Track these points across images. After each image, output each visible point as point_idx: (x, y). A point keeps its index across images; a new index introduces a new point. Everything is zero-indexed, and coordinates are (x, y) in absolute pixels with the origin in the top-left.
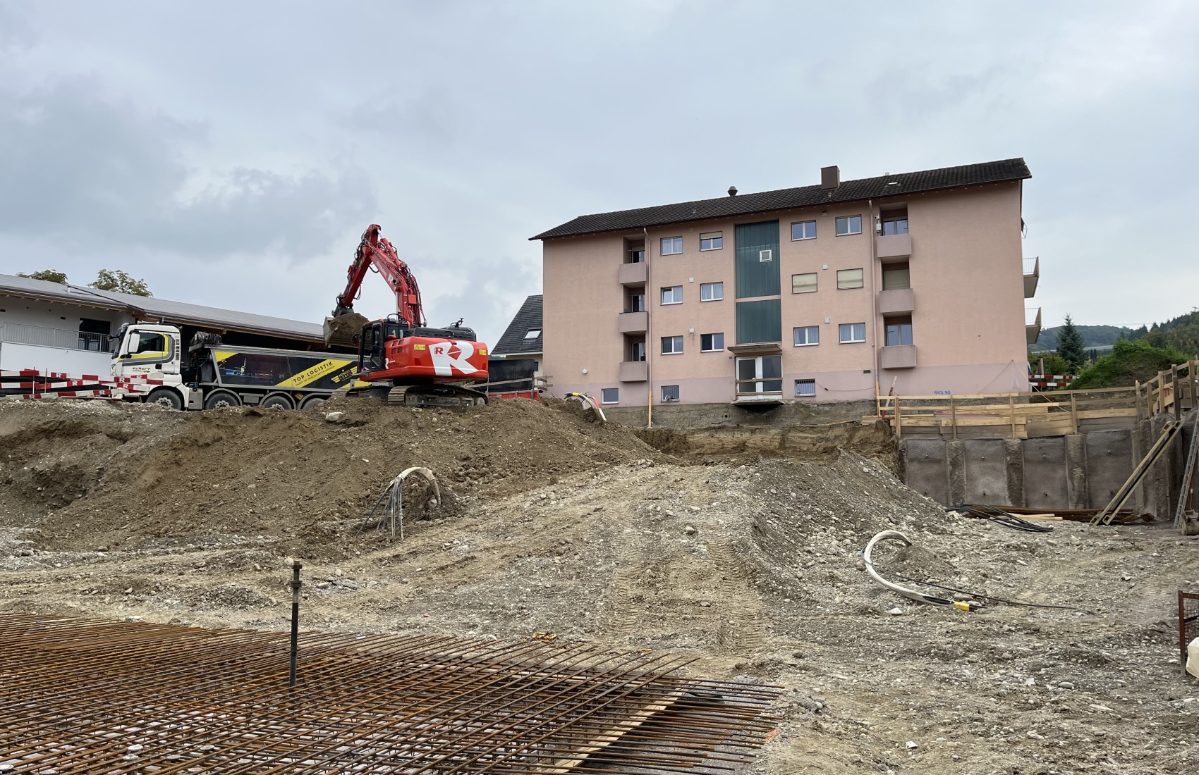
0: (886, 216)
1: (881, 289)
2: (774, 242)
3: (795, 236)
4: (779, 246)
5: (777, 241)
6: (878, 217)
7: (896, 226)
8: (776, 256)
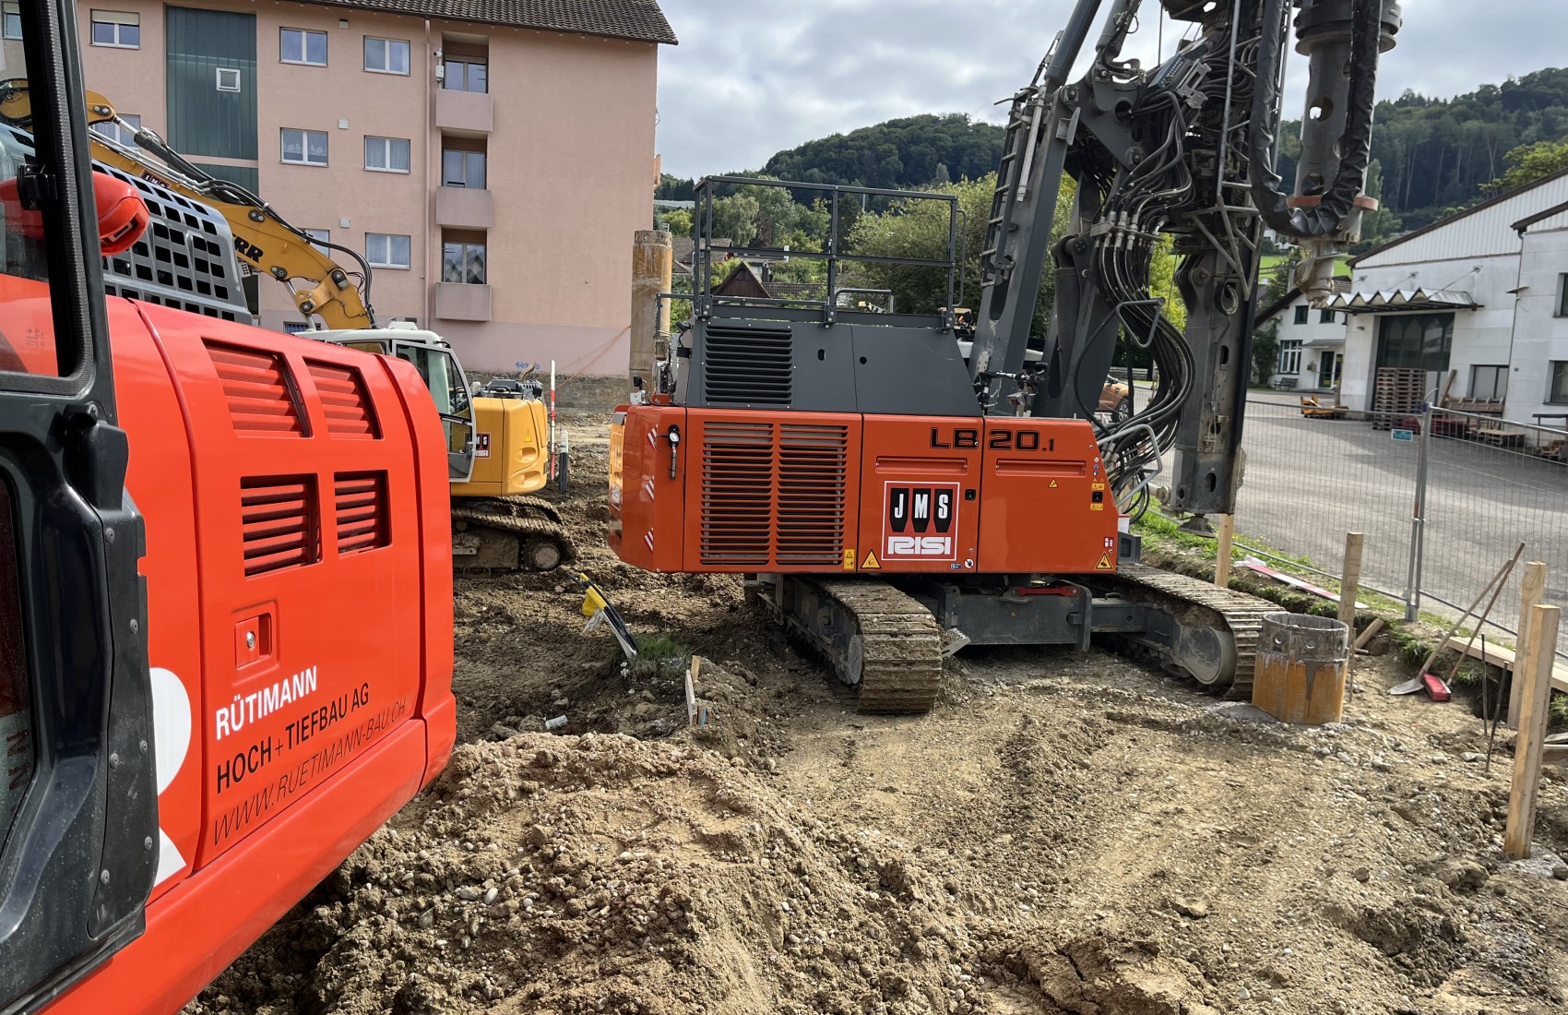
0: (452, 50)
1: (440, 184)
2: (247, 54)
3: (288, 50)
4: (255, 66)
5: (252, 55)
6: (440, 54)
7: (466, 73)
8: (250, 82)
